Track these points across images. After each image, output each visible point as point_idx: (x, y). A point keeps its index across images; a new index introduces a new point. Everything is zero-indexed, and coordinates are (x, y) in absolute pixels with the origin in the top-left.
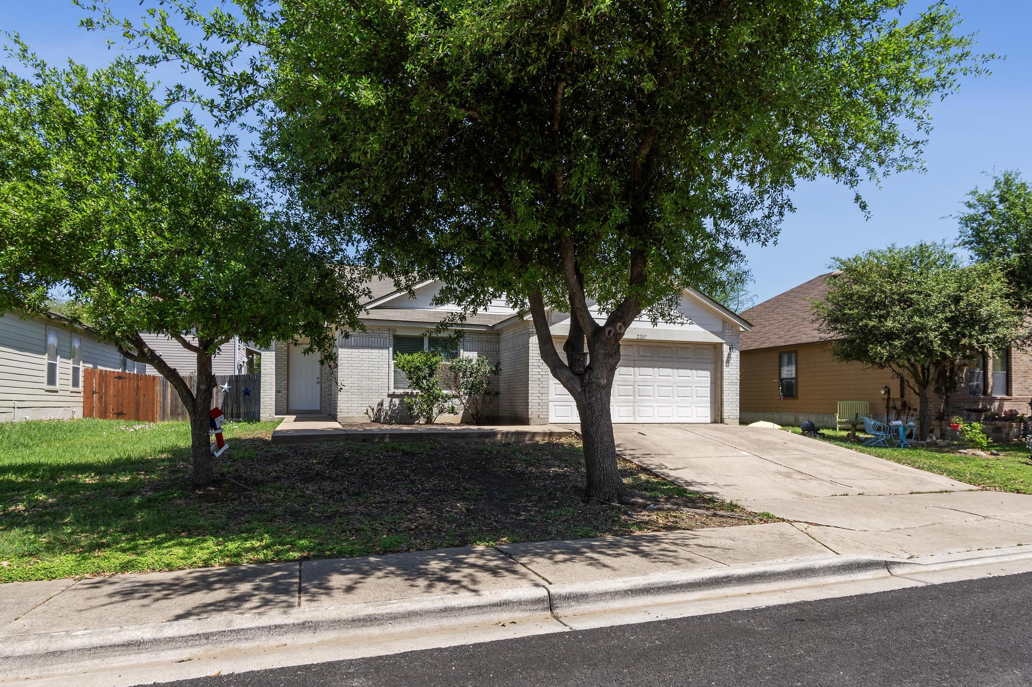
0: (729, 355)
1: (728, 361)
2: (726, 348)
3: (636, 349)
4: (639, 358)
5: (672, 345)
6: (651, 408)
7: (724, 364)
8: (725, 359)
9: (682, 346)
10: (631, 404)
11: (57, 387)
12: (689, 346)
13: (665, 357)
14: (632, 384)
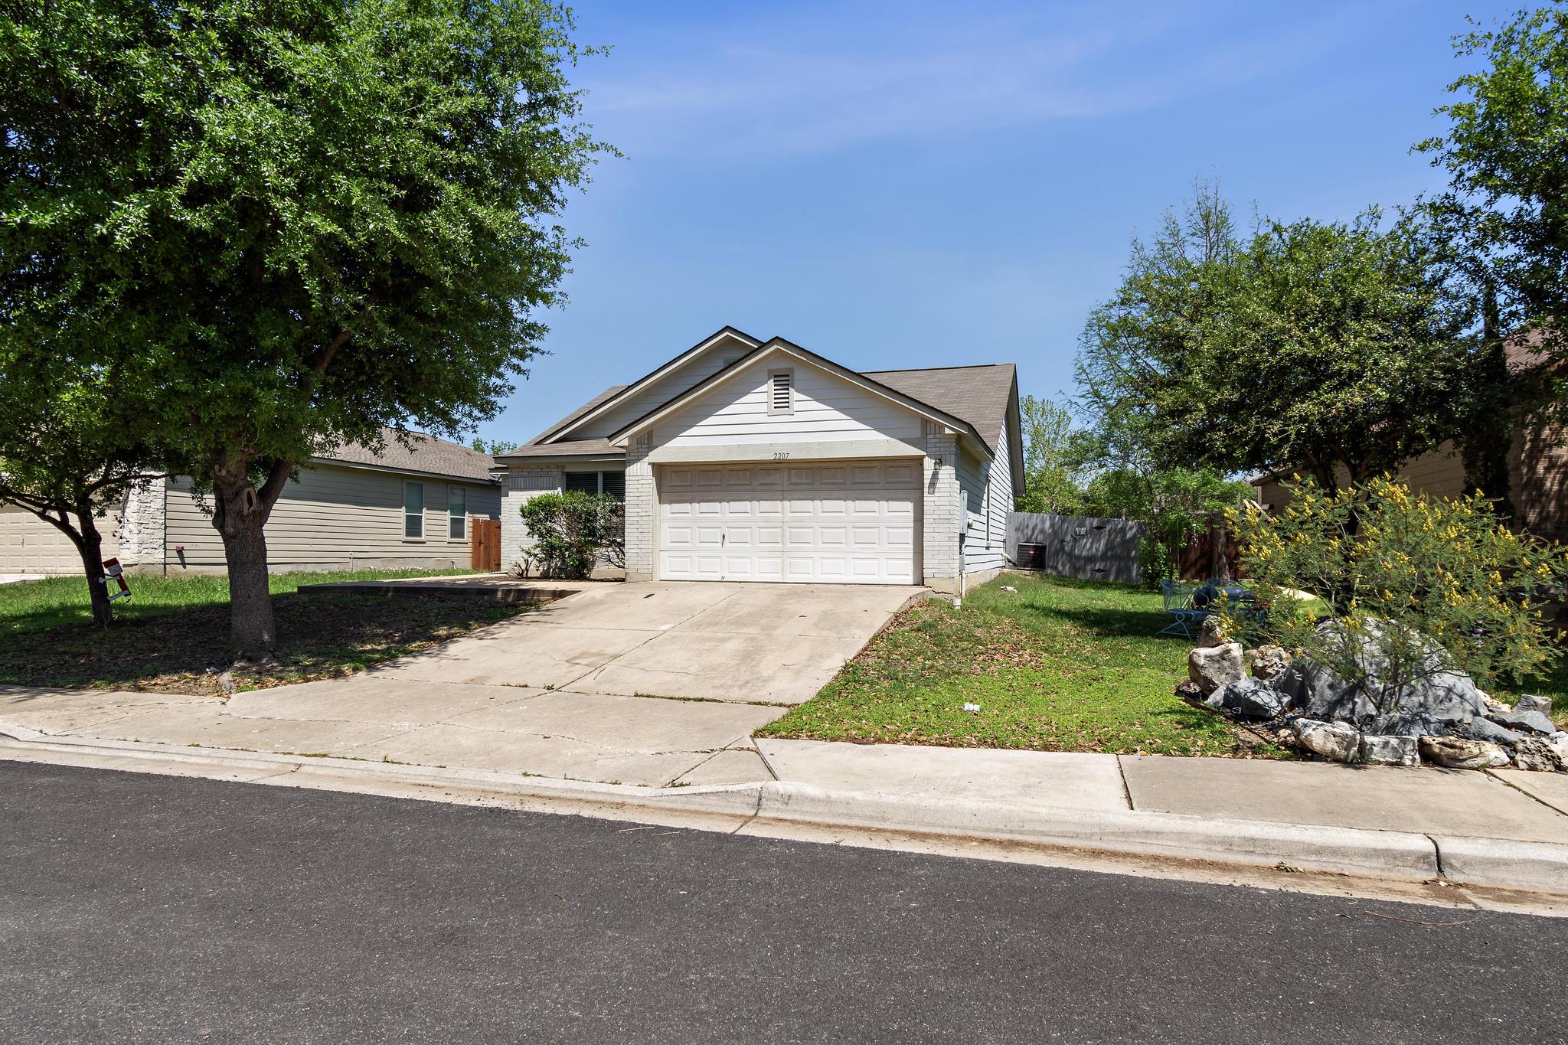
0: (935, 476)
1: (933, 485)
2: (929, 464)
3: (786, 474)
4: (791, 487)
5: (844, 465)
6: (810, 561)
7: (926, 490)
8: (927, 482)
9: (862, 464)
10: (780, 555)
11: (423, 538)
12: (875, 464)
13: (834, 484)
14: (780, 524)
